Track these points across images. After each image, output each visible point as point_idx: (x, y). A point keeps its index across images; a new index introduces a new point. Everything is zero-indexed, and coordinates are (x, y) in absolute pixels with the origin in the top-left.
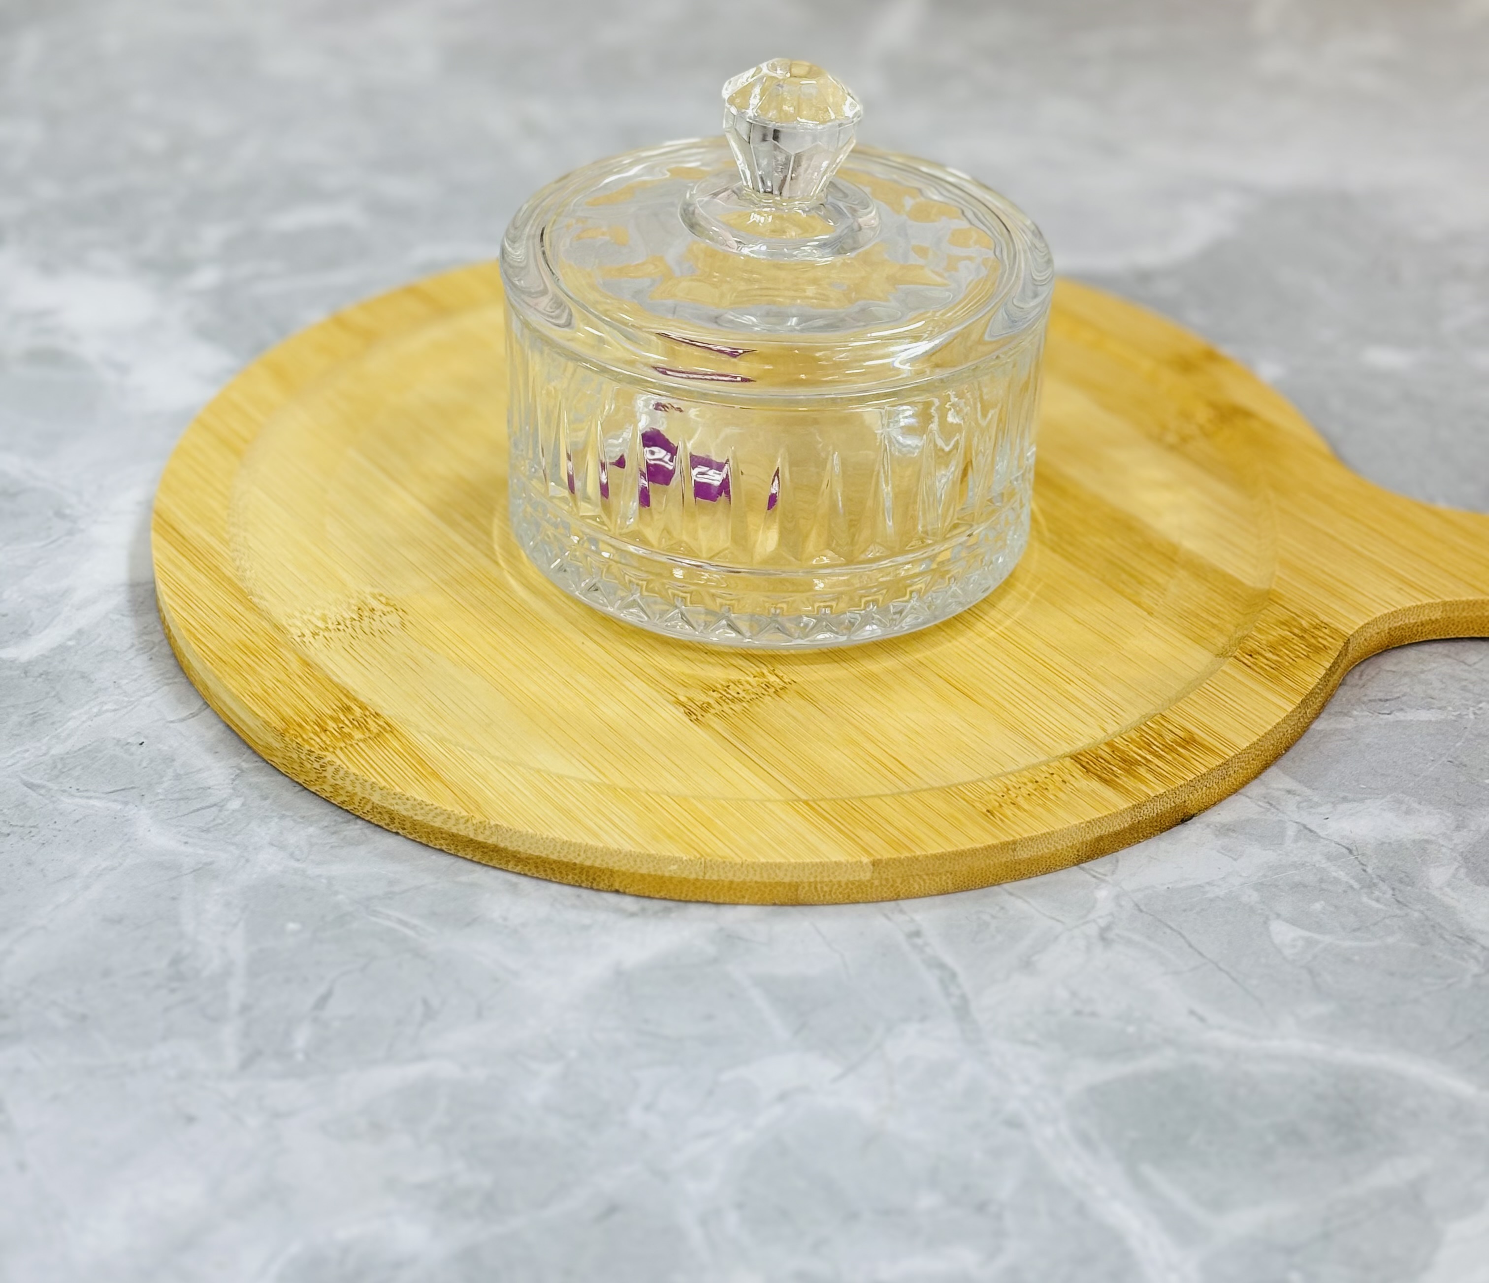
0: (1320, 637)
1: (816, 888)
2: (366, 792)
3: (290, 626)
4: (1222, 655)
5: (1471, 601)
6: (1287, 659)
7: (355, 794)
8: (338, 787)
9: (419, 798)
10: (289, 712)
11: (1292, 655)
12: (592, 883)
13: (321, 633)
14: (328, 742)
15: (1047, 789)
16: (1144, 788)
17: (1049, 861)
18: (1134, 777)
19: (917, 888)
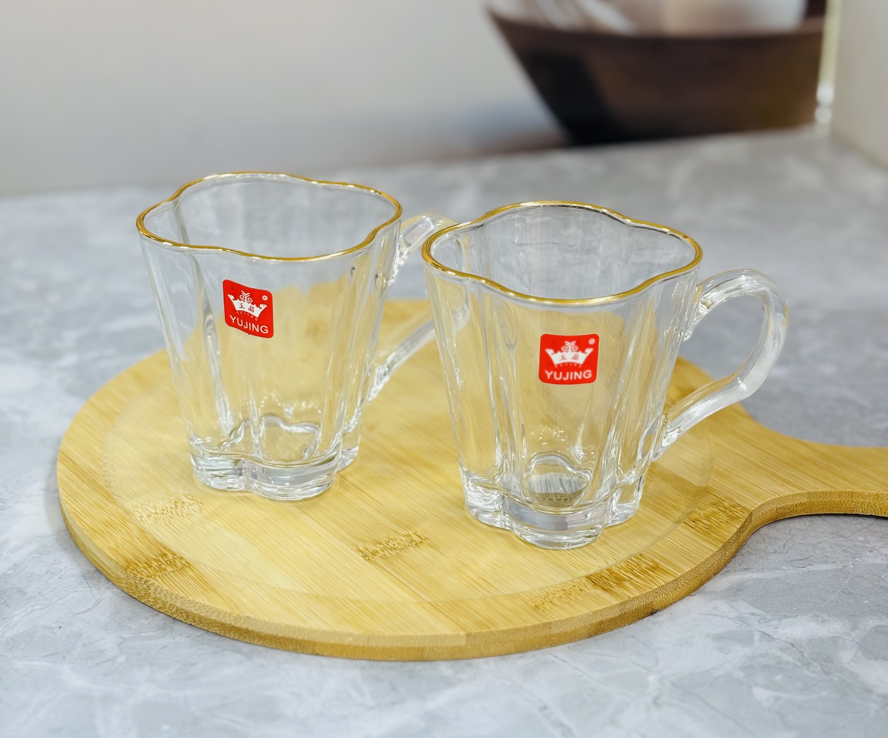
0: (736, 512)
1: (433, 651)
2: (173, 601)
3: (135, 511)
4: (678, 522)
5: (824, 492)
6: (715, 523)
7: (167, 602)
8: (157, 598)
9: (203, 602)
10: (131, 557)
11: (718, 522)
12: (303, 650)
13: (153, 515)
14: (152, 573)
15: (570, 594)
16: (627, 593)
17: (571, 636)
18: (622, 587)
19: (493, 650)
